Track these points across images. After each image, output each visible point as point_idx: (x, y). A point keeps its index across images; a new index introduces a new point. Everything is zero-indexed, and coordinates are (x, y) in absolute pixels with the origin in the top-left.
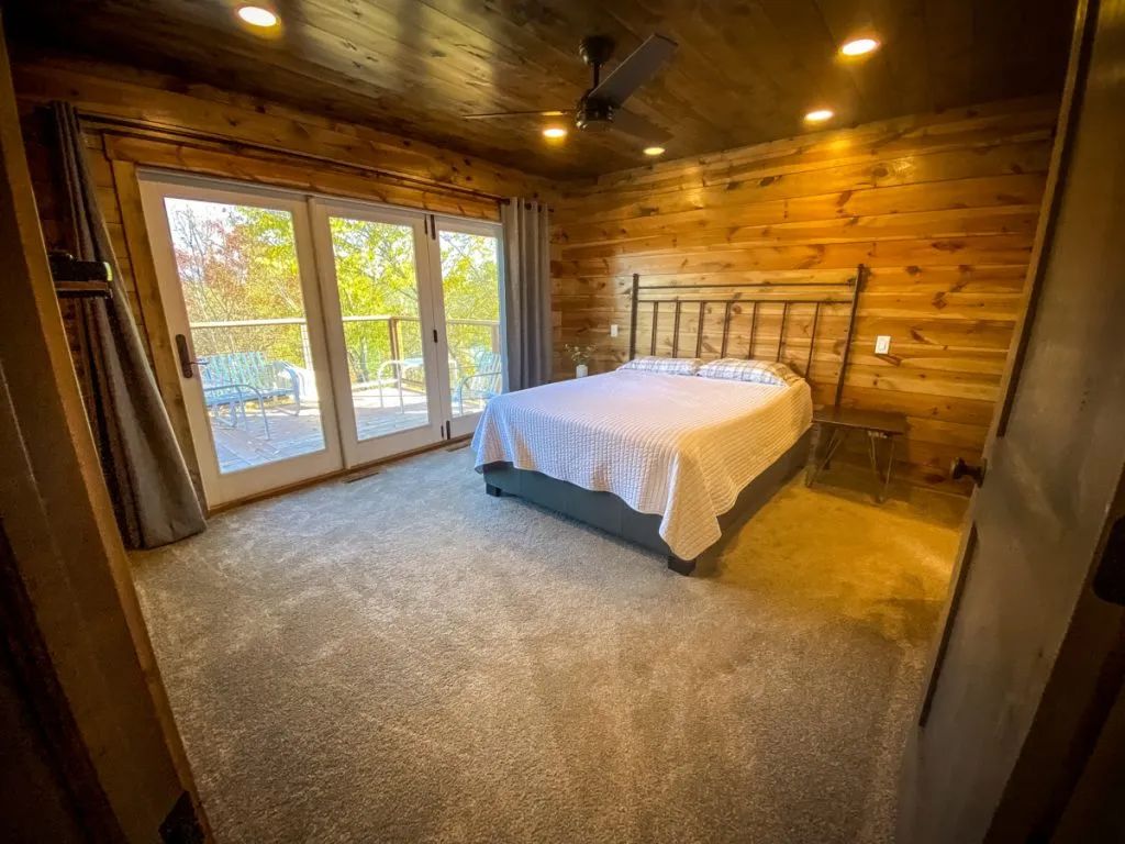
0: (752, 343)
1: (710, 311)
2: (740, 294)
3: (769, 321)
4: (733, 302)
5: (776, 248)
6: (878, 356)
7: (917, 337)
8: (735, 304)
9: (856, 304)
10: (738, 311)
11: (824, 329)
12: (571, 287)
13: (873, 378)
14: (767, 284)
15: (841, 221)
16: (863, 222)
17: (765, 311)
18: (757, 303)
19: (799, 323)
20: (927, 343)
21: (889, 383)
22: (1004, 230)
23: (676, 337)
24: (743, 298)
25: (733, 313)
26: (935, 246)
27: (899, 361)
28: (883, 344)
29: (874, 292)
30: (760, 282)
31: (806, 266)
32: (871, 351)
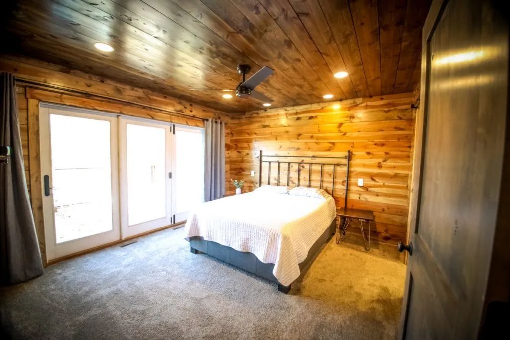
0: (310, 180)
1: (292, 166)
2: (303, 160)
3: (316, 172)
4: (301, 163)
5: (316, 143)
6: (359, 186)
7: (373, 179)
8: (302, 165)
9: (349, 166)
10: (303, 167)
11: (338, 175)
12: (234, 154)
13: (358, 196)
14: (314, 157)
15: (341, 134)
16: (348, 135)
17: (314, 167)
18: (311, 164)
19: (328, 173)
20: (377, 182)
21: (365, 198)
22: (399, 140)
23: (279, 177)
24: (304, 162)
25: (301, 168)
26: (375, 145)
27: (367, 189)
28: (360, 182)
29: (354, 162)
30: (311, 156)
31: (329, 150)
32: (356, 185)
